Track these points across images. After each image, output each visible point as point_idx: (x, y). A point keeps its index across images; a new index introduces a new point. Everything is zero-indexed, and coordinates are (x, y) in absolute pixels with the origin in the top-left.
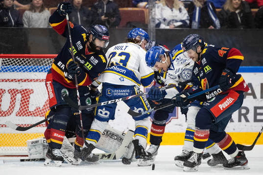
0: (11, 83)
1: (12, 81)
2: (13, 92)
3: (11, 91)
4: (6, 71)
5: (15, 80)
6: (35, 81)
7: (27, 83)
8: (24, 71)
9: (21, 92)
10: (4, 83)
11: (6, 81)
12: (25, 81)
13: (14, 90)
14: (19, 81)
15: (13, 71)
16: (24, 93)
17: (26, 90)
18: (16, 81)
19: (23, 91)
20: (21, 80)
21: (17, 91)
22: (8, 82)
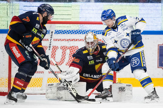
0: (62, 41)
1: (63, 40)
2: (64, 48)
3: (62, 48)
4: (59, 33)
5: (65, 39)
6: (79, 41)
7: (73, 42)
8: (72, 33)
9: (69, 48)
10: (57, 42)
11: (59, 40)
12: (72, 40)
13: (64, 46)
14: (68, 40)
15: (64, 33)
16: (72, 49)
17: (73, 47)
18: (66, 41)
19: (71, 47)
20: (70, 39)
21: (66, 47)
22: (60, 41)
